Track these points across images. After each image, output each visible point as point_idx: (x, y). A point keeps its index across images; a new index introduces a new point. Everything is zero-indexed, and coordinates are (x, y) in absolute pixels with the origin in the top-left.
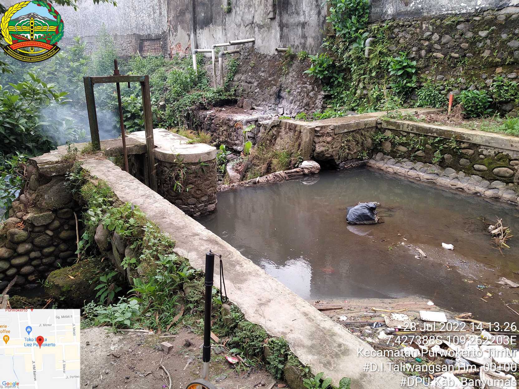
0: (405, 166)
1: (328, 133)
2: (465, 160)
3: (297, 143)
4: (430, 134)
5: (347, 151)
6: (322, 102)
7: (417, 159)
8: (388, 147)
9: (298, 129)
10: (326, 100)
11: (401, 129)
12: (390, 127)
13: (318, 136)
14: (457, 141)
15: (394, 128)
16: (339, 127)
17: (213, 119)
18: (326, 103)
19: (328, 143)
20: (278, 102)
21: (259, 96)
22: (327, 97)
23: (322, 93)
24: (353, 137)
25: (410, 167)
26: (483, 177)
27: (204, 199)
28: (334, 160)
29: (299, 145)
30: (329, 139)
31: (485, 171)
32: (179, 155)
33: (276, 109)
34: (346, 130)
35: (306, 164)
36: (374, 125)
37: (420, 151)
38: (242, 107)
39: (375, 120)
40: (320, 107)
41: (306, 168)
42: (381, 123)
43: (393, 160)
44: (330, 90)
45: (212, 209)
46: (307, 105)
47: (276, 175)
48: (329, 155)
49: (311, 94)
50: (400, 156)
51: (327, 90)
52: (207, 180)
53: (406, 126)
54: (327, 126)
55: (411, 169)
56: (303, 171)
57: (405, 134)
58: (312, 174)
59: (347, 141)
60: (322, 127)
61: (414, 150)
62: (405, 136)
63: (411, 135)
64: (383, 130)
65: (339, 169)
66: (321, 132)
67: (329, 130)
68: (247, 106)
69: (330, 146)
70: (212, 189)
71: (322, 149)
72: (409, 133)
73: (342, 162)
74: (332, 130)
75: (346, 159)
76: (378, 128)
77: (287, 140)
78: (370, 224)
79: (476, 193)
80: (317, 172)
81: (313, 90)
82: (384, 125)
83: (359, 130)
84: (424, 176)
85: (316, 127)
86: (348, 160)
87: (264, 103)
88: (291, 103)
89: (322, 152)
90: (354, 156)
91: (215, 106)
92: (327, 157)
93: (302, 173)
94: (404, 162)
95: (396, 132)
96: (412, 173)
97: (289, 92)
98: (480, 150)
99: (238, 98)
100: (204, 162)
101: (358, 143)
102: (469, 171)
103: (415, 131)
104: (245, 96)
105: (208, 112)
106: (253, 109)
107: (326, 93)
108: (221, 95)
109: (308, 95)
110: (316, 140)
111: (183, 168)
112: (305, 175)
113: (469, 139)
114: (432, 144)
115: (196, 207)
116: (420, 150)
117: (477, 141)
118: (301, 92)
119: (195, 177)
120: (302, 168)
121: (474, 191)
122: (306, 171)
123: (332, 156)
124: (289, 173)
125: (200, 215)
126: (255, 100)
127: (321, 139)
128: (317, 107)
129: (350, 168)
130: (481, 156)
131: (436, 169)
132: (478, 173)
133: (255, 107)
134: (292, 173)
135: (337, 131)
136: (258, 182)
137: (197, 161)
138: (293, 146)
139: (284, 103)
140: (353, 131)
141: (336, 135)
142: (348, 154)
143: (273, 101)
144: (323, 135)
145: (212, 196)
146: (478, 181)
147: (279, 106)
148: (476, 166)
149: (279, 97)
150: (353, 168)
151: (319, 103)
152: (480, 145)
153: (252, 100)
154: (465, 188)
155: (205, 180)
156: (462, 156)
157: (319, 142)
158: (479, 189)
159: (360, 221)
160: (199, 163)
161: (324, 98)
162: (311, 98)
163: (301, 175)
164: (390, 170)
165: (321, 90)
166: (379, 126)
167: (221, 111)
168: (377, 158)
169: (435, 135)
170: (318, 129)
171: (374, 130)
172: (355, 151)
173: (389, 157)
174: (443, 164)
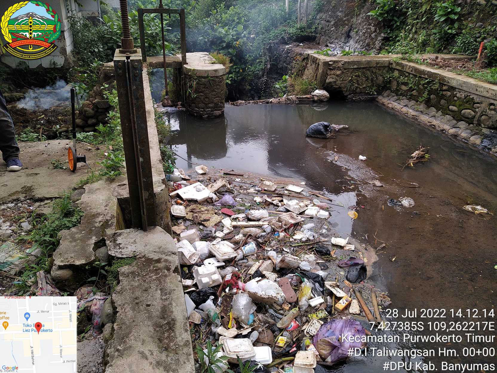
0: (401, 103)
1: (338, 67)
2: (444, 101)
3: (315, 74)
4: (423, 76)
5: (356, 85)
6: (380, 44)
7: (411, 98)
8: (394, 86)
9: (318, 61)
10: (385, 42)
11: (404, 70)
12: (398, 67)
13: (331, 69)
14: (440, 83)
15: (400, 68)
16: (349, 62)
17: (289, 53)
18: (385, 45)
19: (337, 76)
20: (347, 40)
21: (333, 34)
22: (386, 40)
23: (382, 35)
24: (363, 73)
25: (404, 104)
26: (454, 118)
27: (211, 105)
28: (342, 91)
29: (317, 75)
30: (339, 72)
31: (456, 112)
32: (194, 70)
33: (344, 47)
34: (355, 67)
35: (317, 92)
36: (386, 65)
37: (415, 91)
38: (319, 44)
39: (388, 61)
40: (378, 48)
41: (316, 96)
42: (392, 64)
43: (396, 97)
44: (390, 33)
45: (218, 114)
46: (368, 45)
47: (288, 99)
48: (337, 87)
49: (373, 35)
50: (401, 94)
51: (387, 32)
52: (213, 91)
53: (408, 67)
54: (340, 61)
55: (405, 106)
56: (312, 98)
57: (407, 74)
58: (320, 101)
59: (355, 76)
60: (335, 62)
61: (411, 90)
62: (407, 76)
63: (411, 76)
64: (393, 70)
65: (348, 100)
66: (334, 65)
67: (340, 65)
68: (323, 43)
69: (338, 79)
70: (218, 98)
71: (331, 80)
72: (409, 74)
73: (350, 94)
74: (342, 65)
75: (354, 92)
76: (389, 67)
77: (311, 71)
78: (323, 138)
79: (443, 130)
80: (326, 99)
81: (375, 31)
82: (394, 66)
83: (370, 67)
84: (412, 112)
85: (330, 61)
86: (356, 93)
87: (336, 41)
88: (356, 42)
89: (330, 83)
90: (363, 91)
91: (295, 41)
92: (335, 88)
93: (312, 99)
94: (403, 99)
95: (402, 73)
96: (405, 110)
97: (357, 32)
98: (455, 93)
99: (318, 35)
100: (211, 77)
101: (367, 79)
102: (445, 111)
103: (413, 73)
104: (323, 33)
105: (287, 46)
106: (327, 46)
107: (386, 36)
108: (302, 31)
109: (370, 36)
110: (329, 72)
111: (196, 79)
112: (314, 102)
113: (449, 82)
114: (423, 85)
115: (205, 110)
116: (415, 89)
117: (454, 84)
118: (365, 33)
119: (204, 87)
120: (313, 95)
121: (442, 129)
122: (316, 98)
123: (340, 88)
124: (300, 98)
125: (207, 117)
126: (330, 38)
127: (332, 72)
128: (375, 48)
129: (358, 101)
130: (455, 98)
131: (422, 107)
132: (451, 113)
133: (329, 45)
134: (303, 98)
135: (346, 66)
136: (271, 102)
137: (206, 75)
138: (313, 76)
139: (352, 42)
140: (363, 68)
141: (345, 69)
142: (357, 88)
143: (343, 40)
144: (334, 69)
145: (218, 104)
146: (448, 121)
147: (348, 45)
148: (451, 107)
149: (348, 36)
150: (360, 101)
151: (378, 44)
152: (456, 88)
153: (327, 38)
154: (437, 125)
155: (212, 91)
156: (442, 97)
157: (331, 75)
158: (446, 127)
159: (315, 135)
160: (208, 77)
161: (383, 40)
162: (372, 39)
163: (311, 101)
164: (390, 106)
165: (382, 32)
166: (391, 66)
167: (298, 45)
168: (385, 94)
169: (426, 76)
170: (330, 63)
171: (386, 69)
172: (364, 86)
173: (394, 94)
174: (428, 103)
